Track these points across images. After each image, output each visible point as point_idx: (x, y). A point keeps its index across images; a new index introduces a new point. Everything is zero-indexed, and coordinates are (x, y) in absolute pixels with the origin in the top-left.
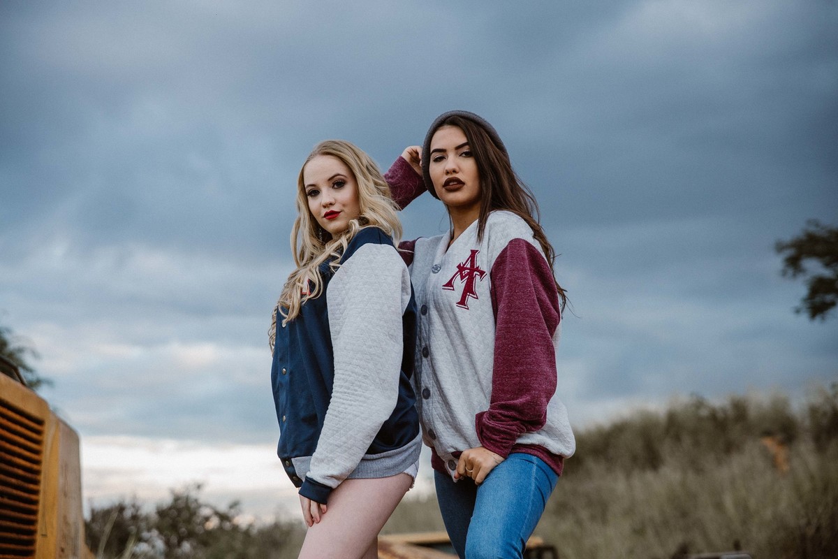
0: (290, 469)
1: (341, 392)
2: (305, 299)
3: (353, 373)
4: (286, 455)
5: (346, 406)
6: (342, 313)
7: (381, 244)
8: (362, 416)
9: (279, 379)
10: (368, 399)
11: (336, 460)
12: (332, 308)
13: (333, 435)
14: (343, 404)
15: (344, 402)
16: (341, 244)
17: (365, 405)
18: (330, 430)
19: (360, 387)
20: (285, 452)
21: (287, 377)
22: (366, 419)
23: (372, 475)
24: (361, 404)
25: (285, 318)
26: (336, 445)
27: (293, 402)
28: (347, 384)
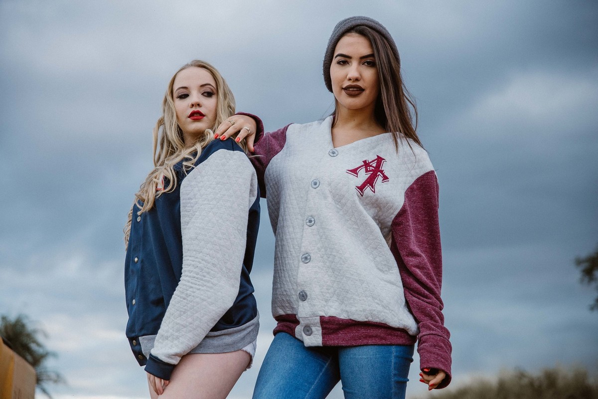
0: (137, 348)
1: (190, 277)
2: (160, 193)
3: (203, 260)
4: (133, 335)
5: (195, 290)
6: (192, 207)
7: (233, 150)
8: (209, 300)
9: (131, 267)
10: (215, 285)
11: (180, 338)
12: (184, 201)
13: (180, 315)
14: (191, 287)
15: (193, 285)
16: (196, 149)
17: (212, 290)
18: (178, 310)
19: (208, 273)
20: (134, 331)
21: (139, 266)
22: (213, 304)
23: (212, 351)
24: (209, 289)
25: (140, 210)
26: (182, 325)
27: (143, 288)
28: (197, 270)
